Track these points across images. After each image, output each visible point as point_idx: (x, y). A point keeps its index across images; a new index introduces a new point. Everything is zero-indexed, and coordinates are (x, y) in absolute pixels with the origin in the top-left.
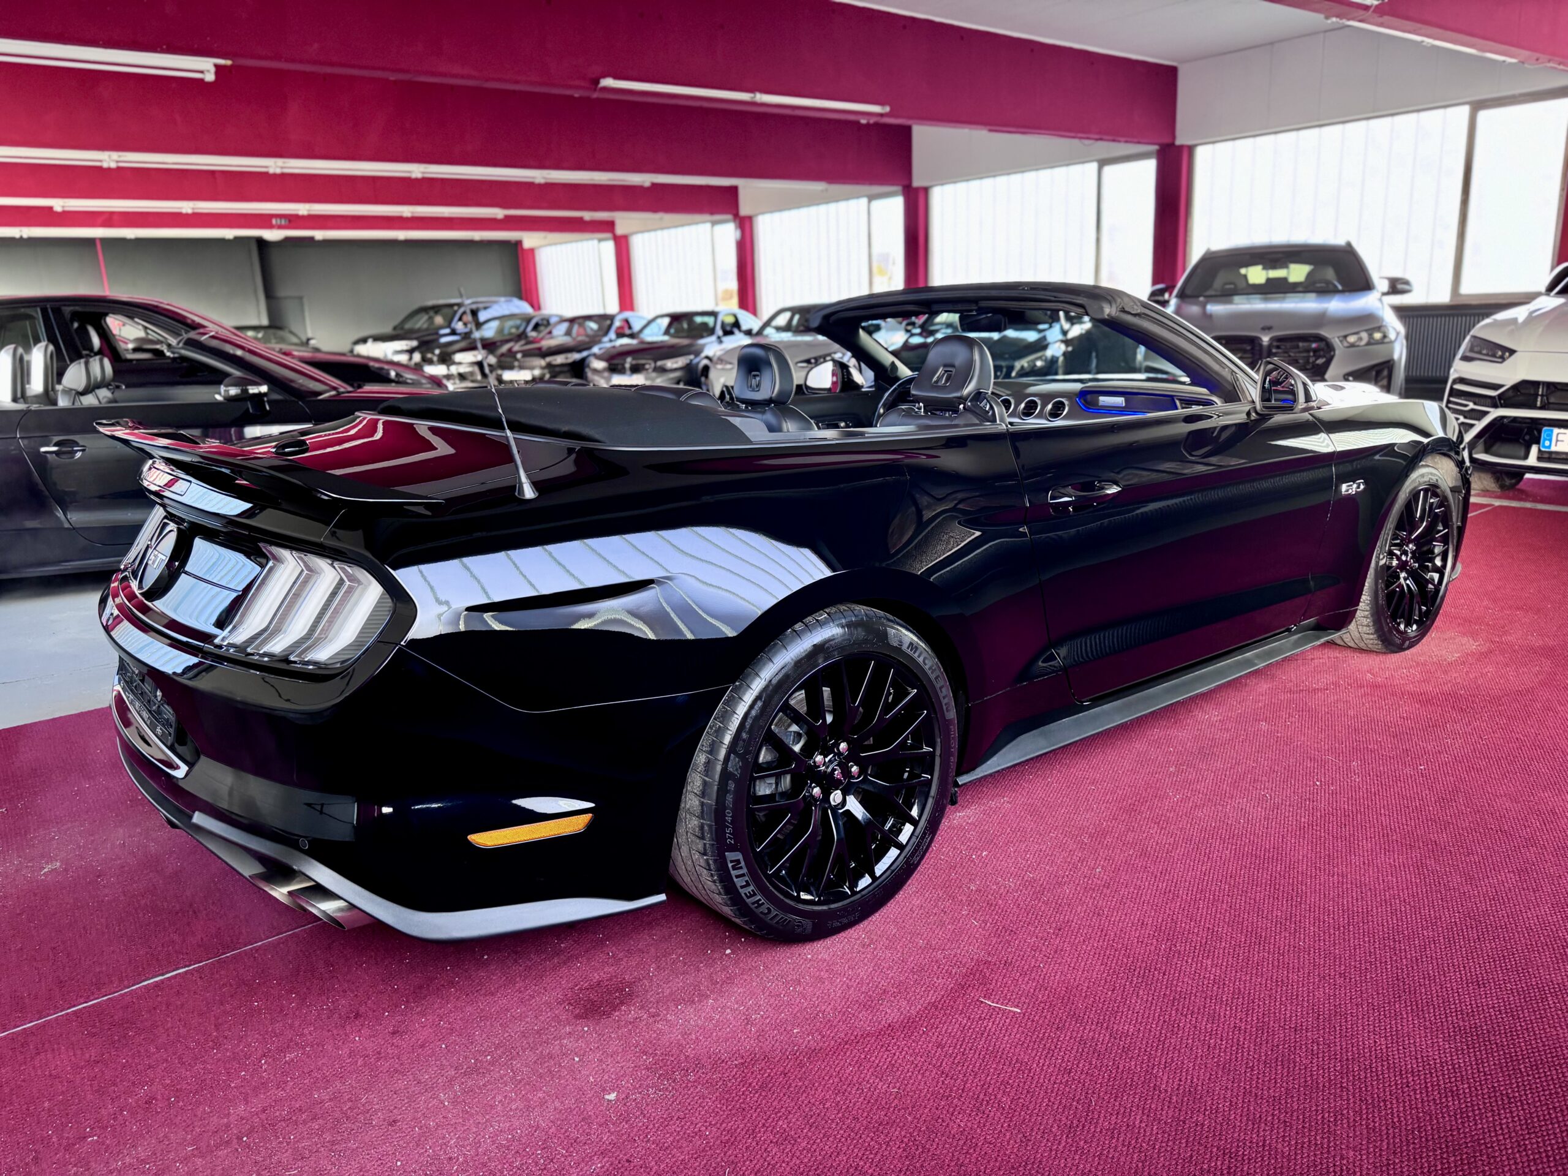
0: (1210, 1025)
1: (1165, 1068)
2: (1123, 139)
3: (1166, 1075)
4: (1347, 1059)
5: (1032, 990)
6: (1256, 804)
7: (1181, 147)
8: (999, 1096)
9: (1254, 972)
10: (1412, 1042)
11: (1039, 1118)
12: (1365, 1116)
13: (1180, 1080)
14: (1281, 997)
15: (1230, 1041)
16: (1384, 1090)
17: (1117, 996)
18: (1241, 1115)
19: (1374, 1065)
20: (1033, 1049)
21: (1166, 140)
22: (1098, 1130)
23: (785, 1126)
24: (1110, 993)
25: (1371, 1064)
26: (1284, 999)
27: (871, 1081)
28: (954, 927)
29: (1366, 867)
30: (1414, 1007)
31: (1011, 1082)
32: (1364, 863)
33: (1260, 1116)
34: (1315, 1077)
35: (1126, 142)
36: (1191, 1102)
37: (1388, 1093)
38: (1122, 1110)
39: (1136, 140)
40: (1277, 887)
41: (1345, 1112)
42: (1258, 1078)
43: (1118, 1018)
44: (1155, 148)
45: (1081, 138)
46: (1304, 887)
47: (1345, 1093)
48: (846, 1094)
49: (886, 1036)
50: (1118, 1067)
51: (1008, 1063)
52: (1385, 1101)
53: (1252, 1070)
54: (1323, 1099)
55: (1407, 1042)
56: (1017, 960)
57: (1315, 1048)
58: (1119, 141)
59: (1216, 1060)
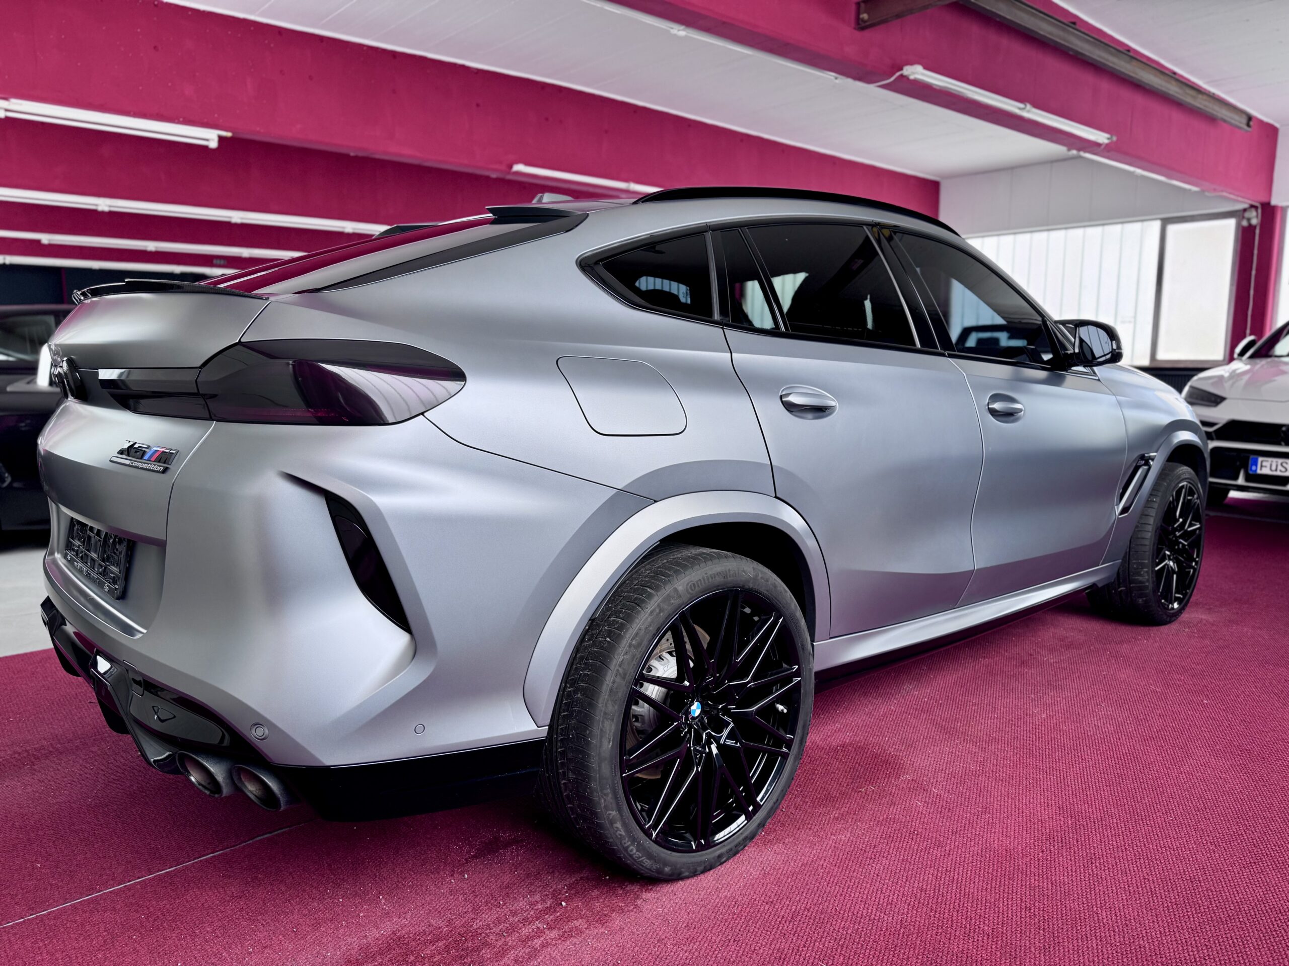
0: (1125, 878)
1: (1102, 907)
3: (1104, 911)
4: (1237, 902)
5: (980, 851)
6: (1105, 722)
8: (982, 926)
9: (1145, 840)
10: (1281, 890)
11: (1018, 942)
12: (1264, 942)
13: (1116, 915)
14: (1172, 858)
15: (1144, 889)
16: (1272, 923)
17: (1047, 856)
18: (1171, 941)
19: (1259, 906)
20: (996, 893)
22: (1067, 950)
23: (821, 947)
24: (1040, 853)
25: (1256, 906)
26: (1174, 859)
27: (878, 915)
28: (903, 806)
29: (1204, 768)
30: (1274, 866)
31: (987, 916)
32: (1202, 765)
33: (1186, 941)
34: (1217, 914)
36: (1130, 931)
37: (1276, 926)
38: (1080, 937)
40: (1142, 780)
41: (1249, 938)
42: (1174, 915)
43: (1053, 871)
46: (1162, 781)
47: (1244, 926)
48: (861, 924)
49: (878, 883)
50: (1066, 906)
51: (979, 903)
52: (1275, 931)
53: (1168, 909)
54: (1229, 930)
55: (1277, 890)
56: (961, 830)
57: (1210, 894)
59: (1138, 902)
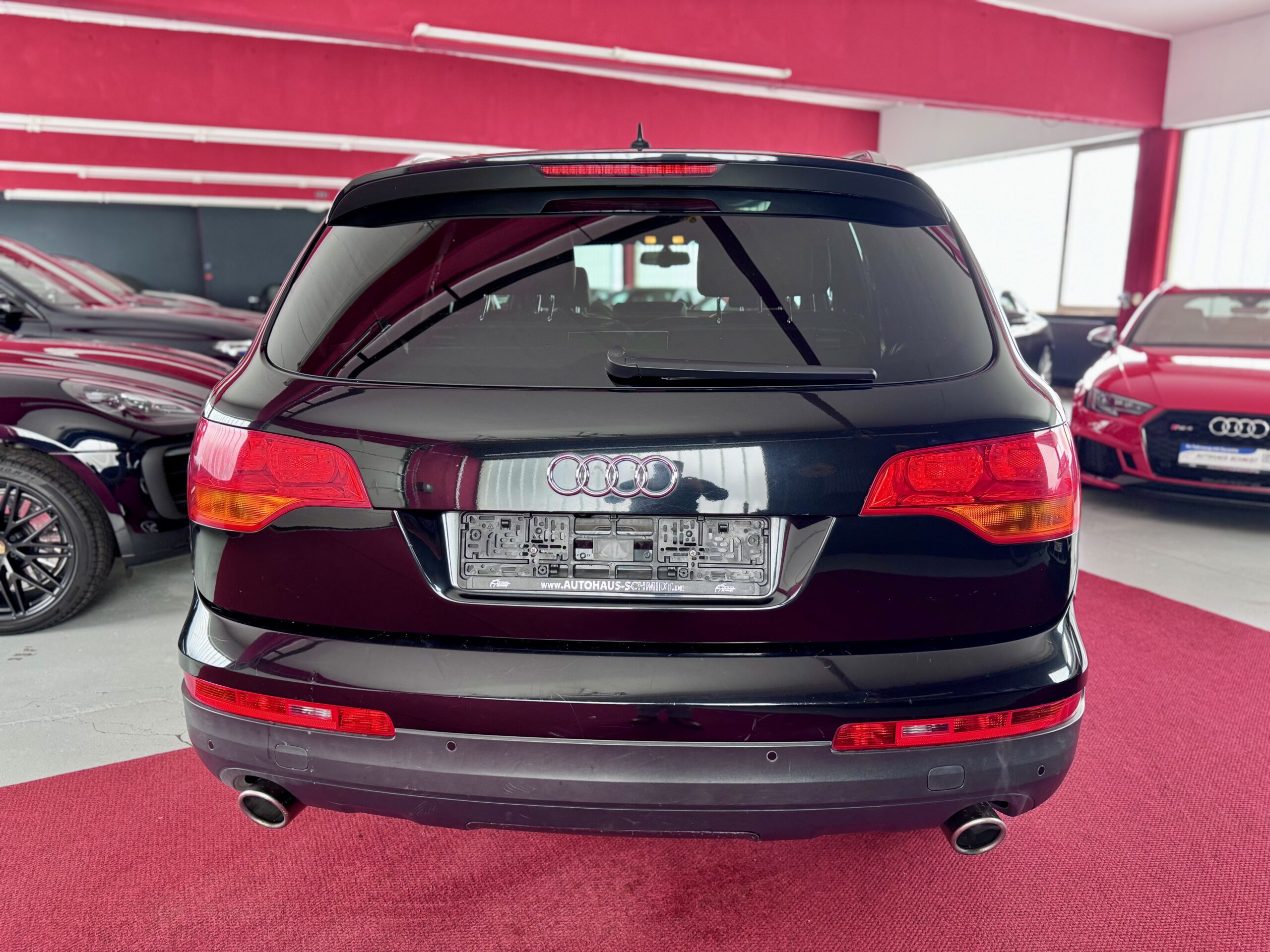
2: (1096, 120)
7: (1169, 132)
21: (1152, 123)
35: (1101, 123)
39: (1112, 121)
44: (1135, 133)
45: (1042, 117)
58: (1091, 123)
